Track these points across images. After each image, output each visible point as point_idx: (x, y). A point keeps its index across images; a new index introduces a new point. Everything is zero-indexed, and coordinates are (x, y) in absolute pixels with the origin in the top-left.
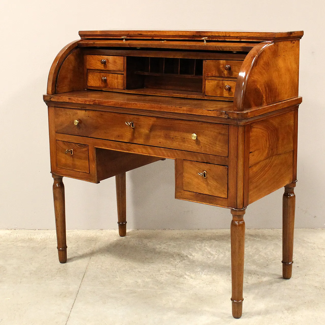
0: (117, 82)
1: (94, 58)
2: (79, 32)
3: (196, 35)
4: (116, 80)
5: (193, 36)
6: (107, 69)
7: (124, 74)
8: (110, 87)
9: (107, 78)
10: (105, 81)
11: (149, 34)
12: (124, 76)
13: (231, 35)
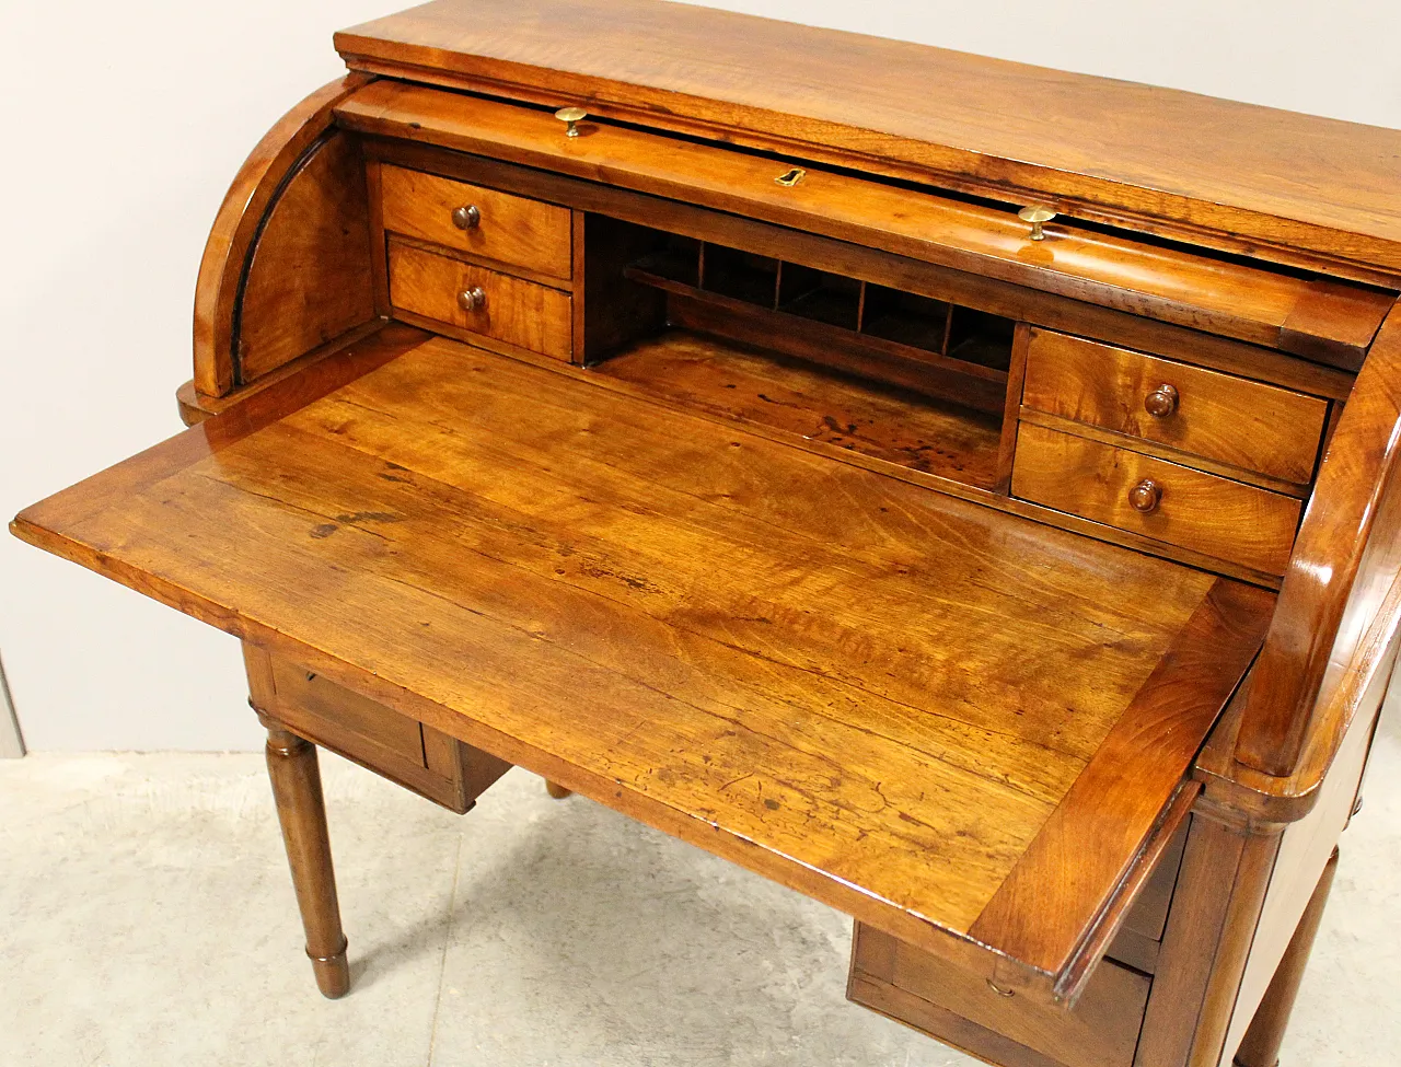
0: (538, 324)
1: (418, 186)
2: (338, 37)
3: (984, 172)
4: (532, 314)
5: (964, 174)
6: (486, 251)
7: (571, 293)
8: (505, 339)
9: (489, 294)
10: (480, 306)
11: (707, 115)
12: (572, 304)
13: (1196, 219)
